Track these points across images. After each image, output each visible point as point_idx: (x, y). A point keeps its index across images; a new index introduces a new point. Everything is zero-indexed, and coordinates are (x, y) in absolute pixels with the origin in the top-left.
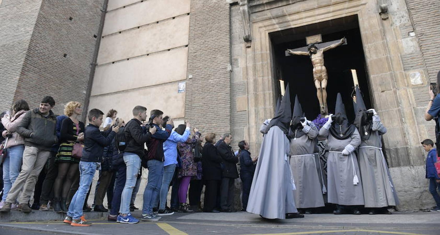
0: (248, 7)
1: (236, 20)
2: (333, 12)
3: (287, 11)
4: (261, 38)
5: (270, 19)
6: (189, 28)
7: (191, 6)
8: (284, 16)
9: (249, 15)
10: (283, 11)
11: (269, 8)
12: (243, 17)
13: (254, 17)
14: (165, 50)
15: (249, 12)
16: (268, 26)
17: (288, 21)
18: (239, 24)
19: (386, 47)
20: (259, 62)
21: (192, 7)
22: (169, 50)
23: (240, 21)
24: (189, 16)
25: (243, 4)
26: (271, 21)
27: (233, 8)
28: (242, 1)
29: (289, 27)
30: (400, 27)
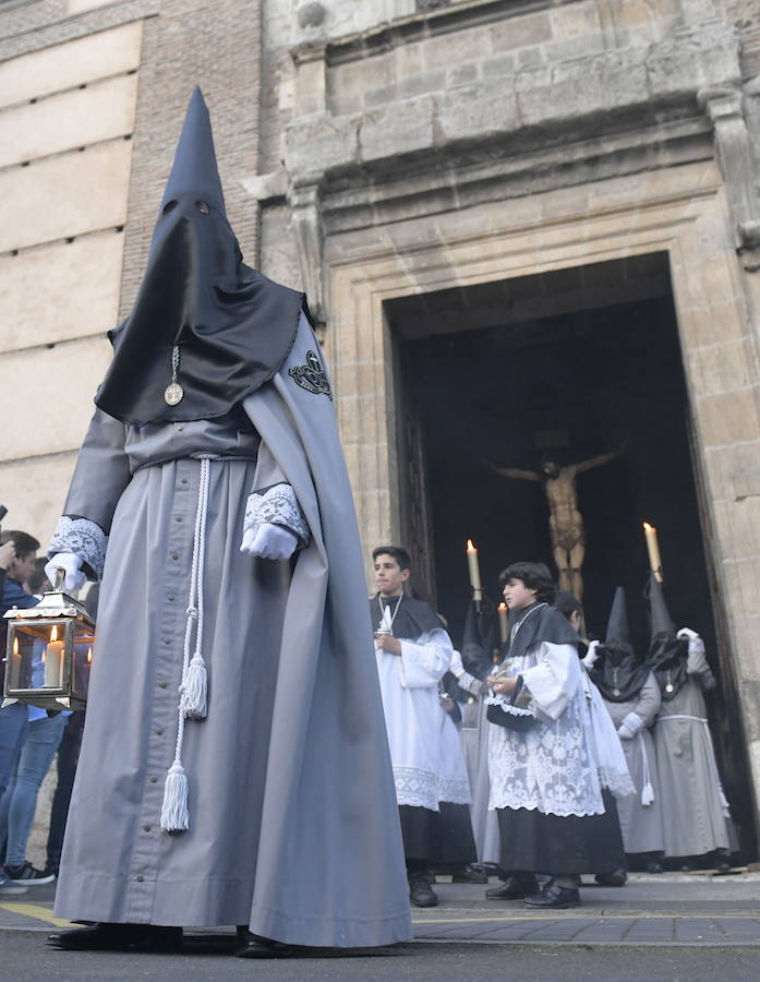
0: (319, 213)
1: (277, 254)
2: (592, 239)
3: (443, 233)
4: (357, 317)
5: (389, 254)
6: (123, 276)
7: (129, 202)
8: (435, 246)
9: (322, 240)
10: (431, 232)
11: (386, 219)
12: (301, 244)
13: (336, 246)
14: (37, 347)
15: (320, 230)
16: (383, 277)
17: (448, 266)
18: (288, 268)
19: (753, 358)
20: (350, 394)
21: (131, 205)
22: (51, 346)
23: (289, 256)
24: (122, 234)
25: (302, 203)
26: (390, 263)
27: (271, 215)
28: (298, 193)
29: (450, 285)
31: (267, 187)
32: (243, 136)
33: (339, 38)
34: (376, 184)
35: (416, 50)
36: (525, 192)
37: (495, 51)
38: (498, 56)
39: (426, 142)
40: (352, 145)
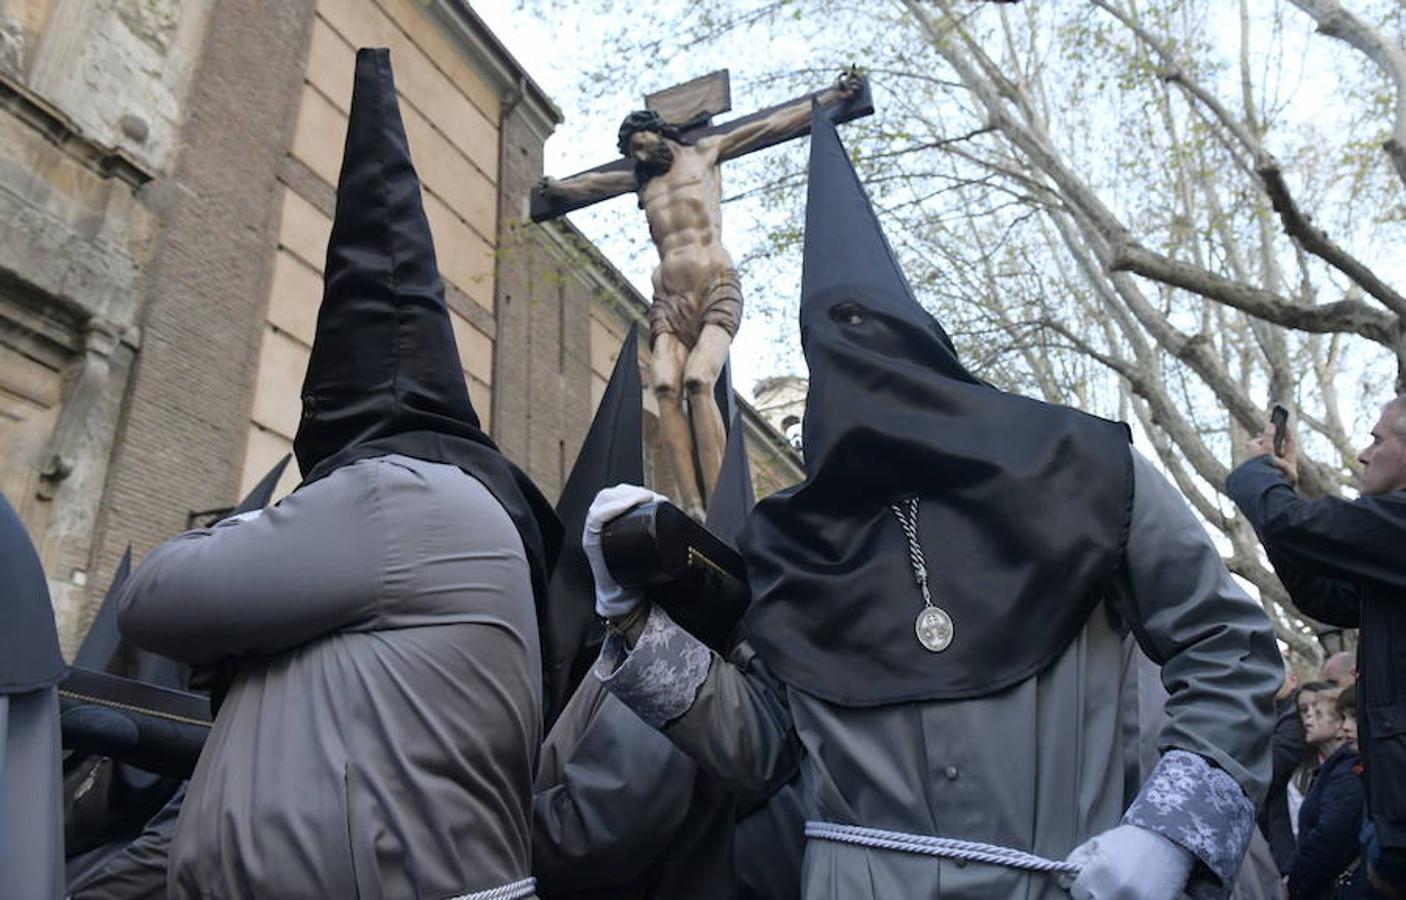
30: (64, 543)
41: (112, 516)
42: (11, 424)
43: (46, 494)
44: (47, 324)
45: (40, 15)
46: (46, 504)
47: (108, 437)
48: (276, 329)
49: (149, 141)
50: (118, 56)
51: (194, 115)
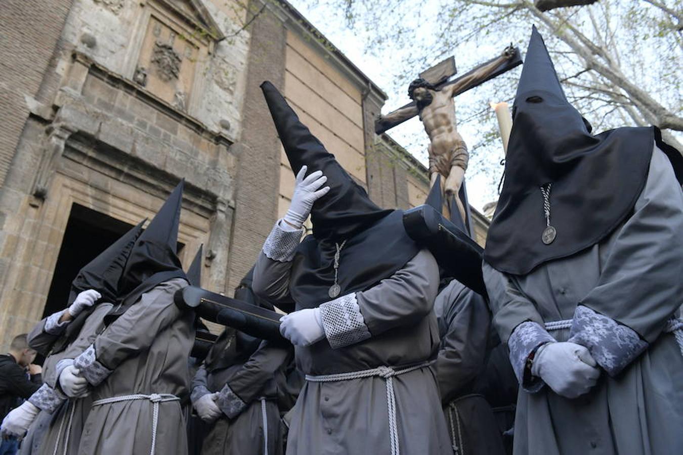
0: (66, 145)
3: (111, 188)
4: (59, 204)
5: (85, 183)
8: (107, 192)
10: (106, 185)
15: (62, 153)
16: (78, 191)
17: (108, 204)
20: (44, 241)
25: (59, 135)
26: (84, 187)
27: (32, 123)
28: (61, 130)
29: (105, 212)
30: (216, 282)
31: (38, 109)
32: (34, 72)
33: (99, 65)
34: (95, 149)
35: (127, 97)
36: (147, 191)
37: (156, 124)
38: (156, 127)
39: (128, 150)
40: (97, 129)
41: (232, 272)
42: (194, 239)
43: (208, 265)
44: (203, 202)
45: (188, 87)
46: (208, 269)
47: (227, 242)
48: (283, 197)
49: (231, 129)
50: (216, 98)
51: (246, 116)
